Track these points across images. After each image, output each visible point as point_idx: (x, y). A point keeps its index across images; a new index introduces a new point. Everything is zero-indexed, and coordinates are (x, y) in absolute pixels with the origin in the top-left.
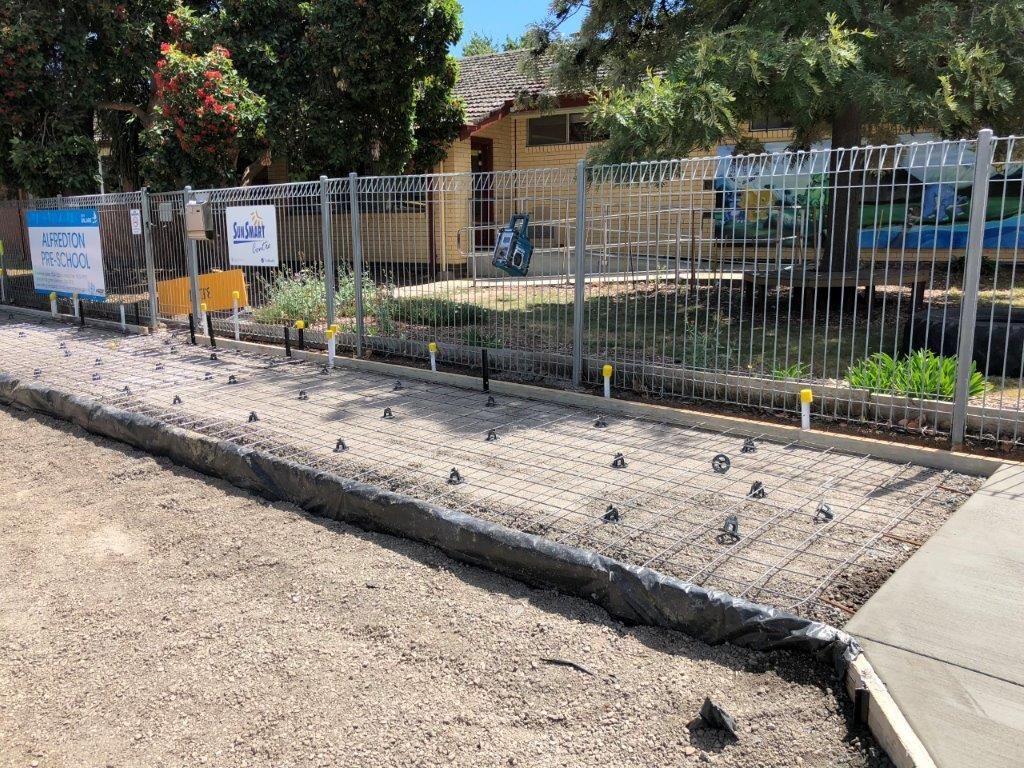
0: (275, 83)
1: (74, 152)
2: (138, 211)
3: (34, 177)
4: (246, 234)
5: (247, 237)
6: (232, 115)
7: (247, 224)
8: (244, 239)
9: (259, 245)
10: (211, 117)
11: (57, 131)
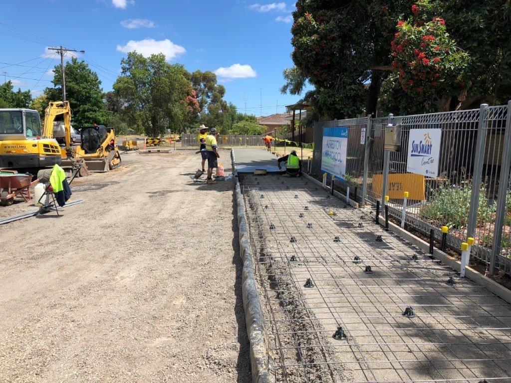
0: (481, 43)
1: (351, 95)
2: (365, 129)
3: (329, 109)
4: (419, 150)
5: (419, 153)
6: (437, 65)
7: (421, 142)
8: (418, 154)
9: (426, 159)
10: (421, 67)
11: (344, 83)
